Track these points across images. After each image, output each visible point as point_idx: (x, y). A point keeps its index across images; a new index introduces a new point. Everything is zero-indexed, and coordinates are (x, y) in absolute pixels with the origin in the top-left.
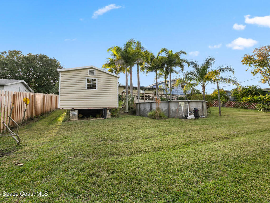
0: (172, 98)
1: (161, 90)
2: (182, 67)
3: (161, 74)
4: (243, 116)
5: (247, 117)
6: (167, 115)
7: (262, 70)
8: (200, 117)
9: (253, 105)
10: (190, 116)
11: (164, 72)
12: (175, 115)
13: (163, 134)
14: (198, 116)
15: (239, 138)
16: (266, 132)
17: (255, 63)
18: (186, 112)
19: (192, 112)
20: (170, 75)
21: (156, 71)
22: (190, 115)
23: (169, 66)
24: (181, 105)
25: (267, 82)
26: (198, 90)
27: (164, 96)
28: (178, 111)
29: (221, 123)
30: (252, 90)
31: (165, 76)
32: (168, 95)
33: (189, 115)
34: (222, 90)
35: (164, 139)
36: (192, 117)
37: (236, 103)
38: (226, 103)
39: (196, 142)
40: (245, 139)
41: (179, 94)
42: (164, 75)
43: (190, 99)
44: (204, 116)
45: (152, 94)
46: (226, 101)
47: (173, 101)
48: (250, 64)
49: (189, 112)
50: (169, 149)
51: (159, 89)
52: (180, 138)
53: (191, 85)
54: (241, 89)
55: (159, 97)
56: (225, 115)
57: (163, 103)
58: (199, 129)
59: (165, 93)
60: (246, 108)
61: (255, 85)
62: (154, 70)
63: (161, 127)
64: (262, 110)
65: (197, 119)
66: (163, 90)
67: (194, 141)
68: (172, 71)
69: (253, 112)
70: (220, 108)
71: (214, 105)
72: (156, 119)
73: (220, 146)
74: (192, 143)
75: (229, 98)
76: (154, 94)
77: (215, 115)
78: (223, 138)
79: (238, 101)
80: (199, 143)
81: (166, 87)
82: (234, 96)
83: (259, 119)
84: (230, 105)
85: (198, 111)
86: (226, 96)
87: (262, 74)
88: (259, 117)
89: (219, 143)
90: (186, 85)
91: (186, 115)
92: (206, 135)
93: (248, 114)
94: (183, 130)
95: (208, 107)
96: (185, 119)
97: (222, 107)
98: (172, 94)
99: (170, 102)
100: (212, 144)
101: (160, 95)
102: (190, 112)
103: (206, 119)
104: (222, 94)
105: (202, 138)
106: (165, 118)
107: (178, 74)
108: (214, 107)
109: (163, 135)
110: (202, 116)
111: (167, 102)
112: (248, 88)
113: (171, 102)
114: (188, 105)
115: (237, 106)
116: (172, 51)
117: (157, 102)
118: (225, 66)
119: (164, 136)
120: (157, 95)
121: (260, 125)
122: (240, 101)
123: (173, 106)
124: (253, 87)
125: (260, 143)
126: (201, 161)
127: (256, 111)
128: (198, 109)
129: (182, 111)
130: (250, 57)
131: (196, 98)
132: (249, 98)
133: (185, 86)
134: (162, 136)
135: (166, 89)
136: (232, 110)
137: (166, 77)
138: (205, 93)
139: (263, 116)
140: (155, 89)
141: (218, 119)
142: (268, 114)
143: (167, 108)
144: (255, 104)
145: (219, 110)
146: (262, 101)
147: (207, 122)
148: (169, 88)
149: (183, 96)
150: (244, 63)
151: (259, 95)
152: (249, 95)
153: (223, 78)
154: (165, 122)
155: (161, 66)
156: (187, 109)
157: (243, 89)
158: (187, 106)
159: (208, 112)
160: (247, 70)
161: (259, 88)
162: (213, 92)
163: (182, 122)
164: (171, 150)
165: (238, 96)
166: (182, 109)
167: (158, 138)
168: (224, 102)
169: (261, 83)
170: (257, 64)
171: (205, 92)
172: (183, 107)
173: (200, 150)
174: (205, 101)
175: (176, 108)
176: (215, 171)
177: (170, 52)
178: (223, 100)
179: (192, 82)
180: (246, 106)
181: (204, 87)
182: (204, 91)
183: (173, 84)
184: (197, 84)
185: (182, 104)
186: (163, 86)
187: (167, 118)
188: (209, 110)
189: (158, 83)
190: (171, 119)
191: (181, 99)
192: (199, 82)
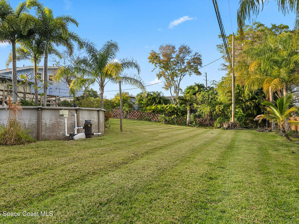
0: (49, 101)
1: (23, 83)
2: (70, 48)
3: (25, 51)
4: (146, 130)
5: (150, 131)
6: (34, 135)
7: (166, 73)
8: (93, 135)
9: (156, 117)
10: (79, 134)
11: (32, 48)
12: (51, 134)
13: (21, 175)
14: (90, 133)
15: (138, 161)
16: (164, 149)
17: (160, 63)
18: (72, 127)
19: (82, 127)
20: (46, 58)
21: (13, 42)
22: (78, 132)
23: (45, 40)
24: (63, 115)
25: (169, 89)
26: (95, 90)
27: (31, 96)
28: (57, 126)
29: (121, 143)
30: (156, 97)
31: (35, 57)
32: (39, 95)
33: (76, 133)
34: (126, 93)
35: (22, 185)
36: (82, 135)
37: (140, 113)
38: (129, 113)
39: (82, 179)
40: (144, 161)
41: (62, 95)
42: (32, 54)
43: (80, 105)
44: (99, 134)
45: (2, 90)
46: (130, 110)
47: (51, 107)
48: (156, 64)
49: (76, 128)
50: (31, 203)
51: (19, 81)
52: (56, 176)
53: (83, 81)
54: (146, 95)
55: (18, 99)
56: (127, 130)
57: (25, 112)
58: (91, 154)
59: (33, 92)
60: (150, 120)
61: (159, 91)
62: (8, 39)
63: (17, 161)
64: (163, 122)
65: (88, 139)
66: (30, 84)
67: (79, 177)
68: (51, 51)
69: (155, 125)
70: (121, 121)
71: (115, 116)
72: (6, 145)
73: (116, 176)
74: (76, 181)
75: (133, 107)
76: (6, 91)
77: (115, 130)
78: (121, 164)
79: (142, 110)
80: (87, 179)
81: (36, 79)
82: (139, 104)
83: (161, 133)
84: (134, 117)
85: (91, 125)
86: (130, 102)
87: (166, 79)
88: (160, 131)
89: (115, 172)
90: (74, 80)
91: (72, 133)
92: (99, 164)
93: (152, 127)
94: (63, 160)
95: (107, 118)
96: (68, 140)
97: (125, 118)
98: (48, 93)
99: (42, 109)
100: (105, 176)
101: (21, 95)
102: (78, 128)
103: (102, 137)
104: (126, 100)
105: (93, 169)
106: (29, 142)
107: (61, 58)
108: (115, 119)
109: (19, 177)
110: (97, 134)
111: (34, 109)
112: (152, 94)
113: (45, 109)
114: (76, 115)
115: (141, 118)
116: (50, 12)
117: (11, 109)
118: (130, 59)
119: (22, 178)
120: (13, 93)
121: (160, 141)
122: (145, 110)
123: (47, 118)
124: (157, 93)
125: (157, 163)
126: (86, 208)
127: (158, 123)
128: (91, 122)
129: (65, 127)
130: (156, 55)
131: (90, 105)
132: (153, 108)
133: (73, 82)
134: (18, 179)
135: (36, 84)
136: (136, 123)
137: (36, 60)
138: (104, 97)
139: (164, 130)
140: (10, 80)
141: (118, 137)
142: (168, 126)
143: (34, 121)
144: (158, 115)
145: (120, 124)
146: (164, 111)
147: (102, 142)
148: (42, 81)
149: (69, 100)
150: (150, 61)
151: (162, 104)
152: (153, 103)
153: (128, 76)
154: (27, 150)
155: (25, 34)
156: (73, 122)
157: (148, 95)
158: (75, 118)
159: (106, 127)
160: (152, 71)
161: (162, 96)
162: (115, 96)
163: (62, 145)
164: (35, 203)
165: (142, 104)
166: (65, 123)
167: (8, 184)
168: (127, 111)
169: (164, 89)
170: (162, 65)
171: (104, 95)
172: (66, 119)
173: (88, 189)
174: (102, 110)
175: (54, 121)
176: (105, 217)
177: (47, 12)
178: (127, 109)
179: (86, 77)
180: (150, 117)
181: (102, 86)
182: (102, 94)
183: (51, 75)
184: (93, 82)
185: (66, 113)
186: (30, 77)
187: (34, 142)
188: (108, 124)
189: (17, 69)
190: (42, 142)
191: (66, 104)
192: (96, 79)
